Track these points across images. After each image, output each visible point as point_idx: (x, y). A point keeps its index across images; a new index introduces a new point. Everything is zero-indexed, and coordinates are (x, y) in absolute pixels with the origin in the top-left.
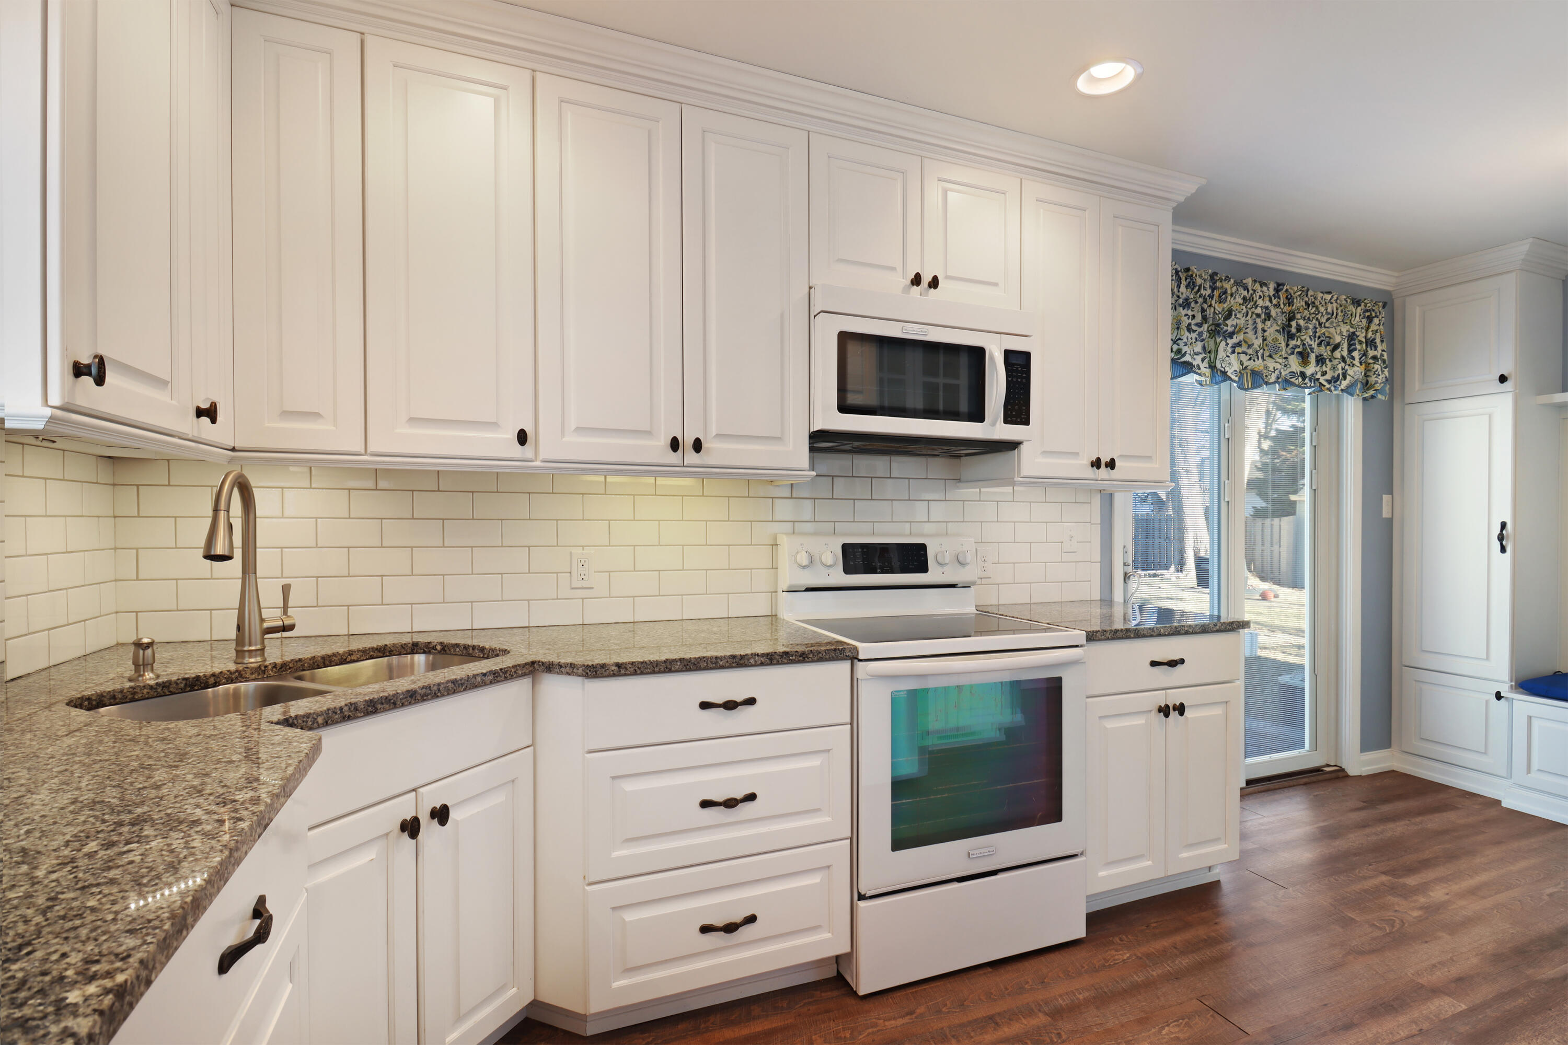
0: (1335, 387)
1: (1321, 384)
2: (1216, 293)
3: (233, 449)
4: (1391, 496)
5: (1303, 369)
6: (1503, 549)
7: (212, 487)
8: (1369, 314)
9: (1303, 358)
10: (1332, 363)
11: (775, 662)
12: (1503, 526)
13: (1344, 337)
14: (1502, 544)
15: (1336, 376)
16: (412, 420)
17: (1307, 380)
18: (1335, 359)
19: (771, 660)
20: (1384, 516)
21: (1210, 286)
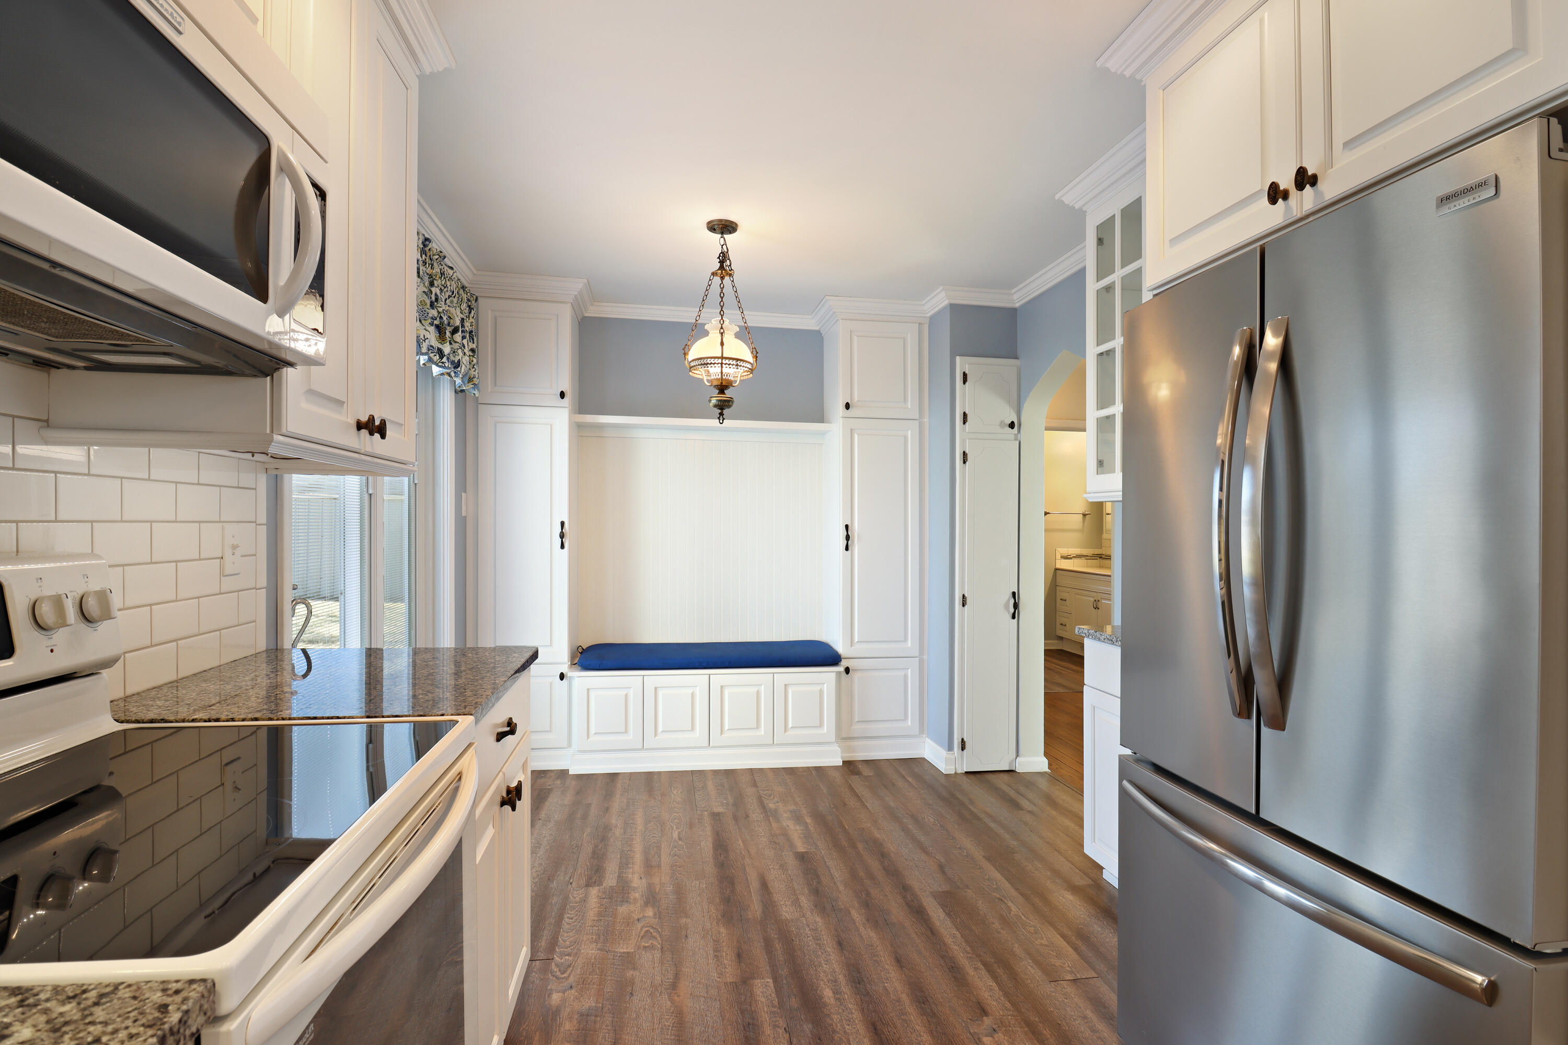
0: (455, 372)
5: (440, 346)
6: (562, 546)
9: (440, 333)
10: (451, 346)
12: (563, 524)
14: (562, 541)
15: (456, 361)
17: (444, 360)
18: (456, 342)
20: (463, 515)
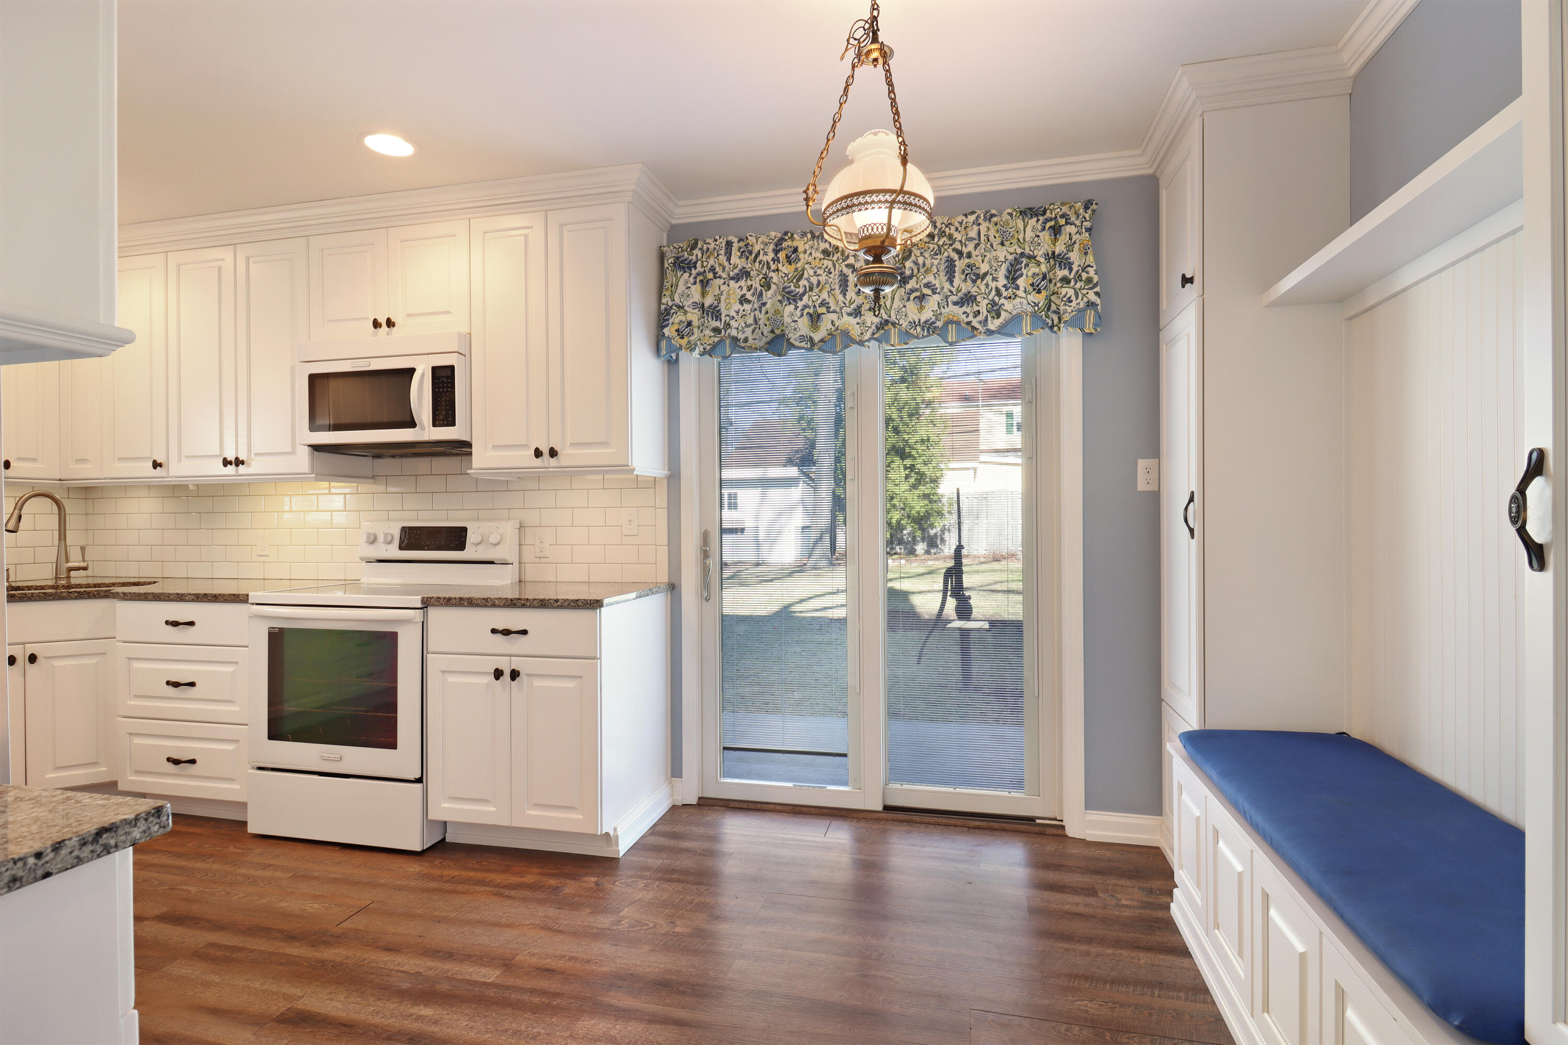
1: (974, 328)
2: (782, 255)
3: (60, 480)
4: (1158, 460)
7: (15, 497)
8: (1053, 223)
11: (200, 600)
13: (1000, 264)
16: (120, 459)
19: (197, 598)
21: (774, 250)
